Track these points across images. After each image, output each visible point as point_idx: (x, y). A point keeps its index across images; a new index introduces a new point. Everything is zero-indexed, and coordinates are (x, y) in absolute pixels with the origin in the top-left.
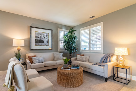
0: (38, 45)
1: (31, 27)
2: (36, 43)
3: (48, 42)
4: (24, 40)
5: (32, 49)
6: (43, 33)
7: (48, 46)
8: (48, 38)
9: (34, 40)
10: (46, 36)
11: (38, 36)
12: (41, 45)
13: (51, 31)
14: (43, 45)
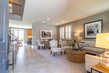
1: (84, 24)
2: (88, 34)
3: (98, 32)
4: (79, 33)
5: (85, 38)
8: (98, 28)
9: (87, 32)
10: (96, 27)
11: (89, 29)
12: (91, 35)
14: (93, 35)
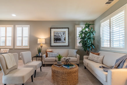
0: (56, 43)
1: (51, 28)
2: (54, 41)
3: (65, 40)
5: (52, 45)
6: (61, 32)
7: (65, 43)
8: (65, 36)
10: (63, 34)
11: (57, 35)
12: (58, 43)
13: (68, 29)
